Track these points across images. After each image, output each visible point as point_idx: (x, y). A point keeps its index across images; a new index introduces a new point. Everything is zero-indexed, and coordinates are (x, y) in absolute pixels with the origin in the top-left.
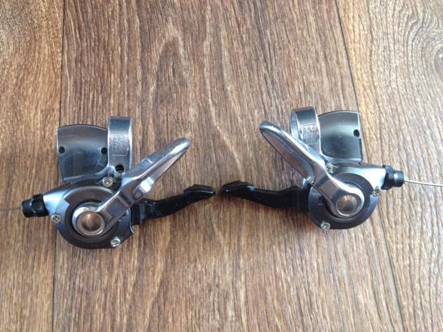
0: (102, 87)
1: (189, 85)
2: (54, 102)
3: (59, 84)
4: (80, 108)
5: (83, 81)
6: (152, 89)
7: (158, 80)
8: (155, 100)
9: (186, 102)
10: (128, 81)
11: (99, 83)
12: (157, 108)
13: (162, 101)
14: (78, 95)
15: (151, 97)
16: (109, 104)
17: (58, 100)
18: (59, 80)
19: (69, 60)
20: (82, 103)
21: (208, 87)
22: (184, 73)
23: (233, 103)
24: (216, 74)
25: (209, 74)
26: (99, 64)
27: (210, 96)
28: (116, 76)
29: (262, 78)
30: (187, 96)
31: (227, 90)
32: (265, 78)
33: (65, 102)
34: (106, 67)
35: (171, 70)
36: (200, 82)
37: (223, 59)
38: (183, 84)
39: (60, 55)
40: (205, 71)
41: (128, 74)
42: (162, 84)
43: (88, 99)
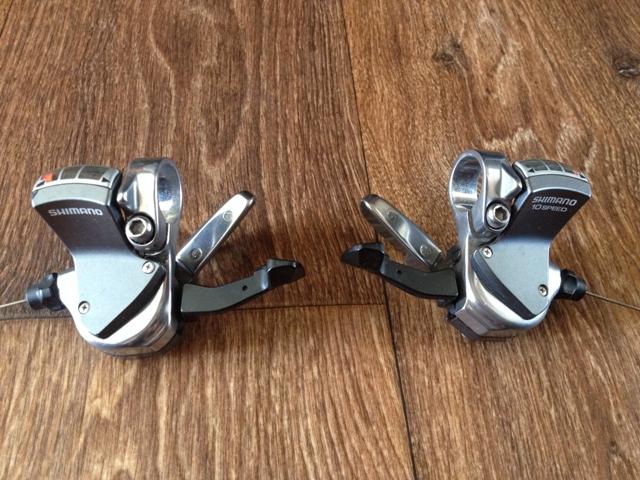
0: (309, 110)
1: (198, 110)
2: (364, 99)
3: (361, 115)
4: (332, 90)
5: (332, 117)
6: (247, 108)
7: (239, 116)
8: (243, 96)
9: (205, 93)
10: (277, 115)
11: (312, 113)
12: (242, 89)
13: (235, 95)
14: (336, 103)
15: (248, 99)
16: (298, 93)
17: (359, 101)
18: (362, 120)
19: (353, 139)
20: (330, 96)
21: (173, 108)
22: (203, 124)
23: (145, 90)
24: (160, 121)
25: (170, 122)
26: (313, 133)
27: (173, 99)
28: (292, 121)
29: (98, 115)
30: (204, 99)
31: (149, 104)
32: (93, 114)
33: (350, 98)
34: (305, 130)
35: (221, 126)
36: (184, 113)
37: (146, 138)
38: (206, 112)
39: (366, 147)
40: (174, 126)
41: (277, 123)
42: (234, 112)
43: (323, 99)
